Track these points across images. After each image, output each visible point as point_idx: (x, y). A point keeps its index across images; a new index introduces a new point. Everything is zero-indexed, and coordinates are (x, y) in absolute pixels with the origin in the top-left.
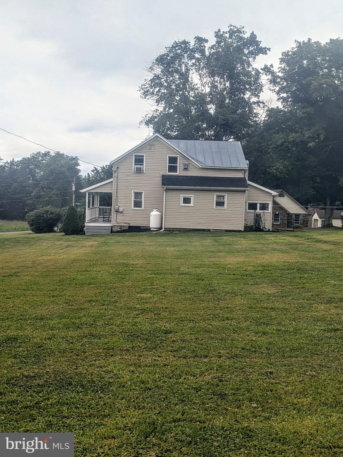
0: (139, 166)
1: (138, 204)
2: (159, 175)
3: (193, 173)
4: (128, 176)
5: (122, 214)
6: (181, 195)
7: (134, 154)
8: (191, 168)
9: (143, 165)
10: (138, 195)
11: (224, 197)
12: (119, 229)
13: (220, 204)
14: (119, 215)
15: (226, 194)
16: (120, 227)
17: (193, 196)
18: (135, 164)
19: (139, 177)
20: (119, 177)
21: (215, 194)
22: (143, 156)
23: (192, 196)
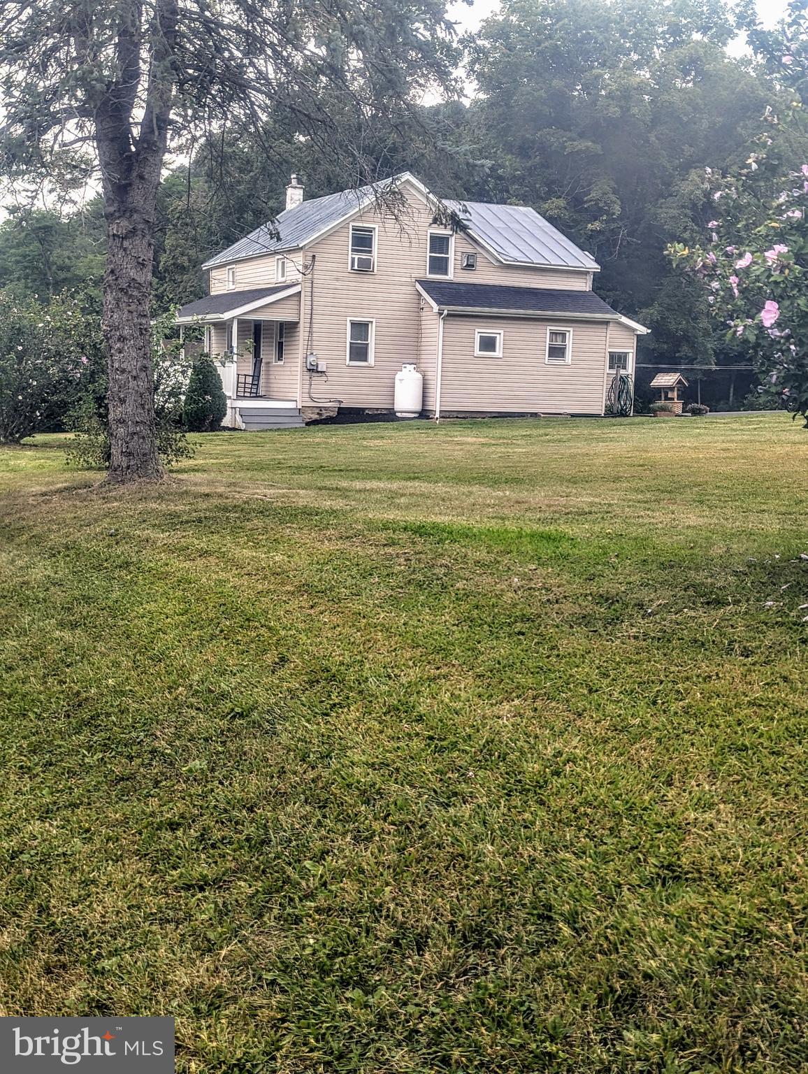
0: (364, 256)
1: (359, 353)
2: (409, 280)
3: (485, 276)
4: (337, 280)
5: (325, 379)
6: (477, 330)
7: (351, 224)
8: (480, 263)
9: (370, 252)
10: (360, 329)
11: (564, 335)
12: (315, 417)
13: (557, 352)
14: (317, 380)
15: (571, 329)
16: (317, 411)
17: (501, 332)
18: (353, 250)
19: (365, 283)
20: (315, 281)
21: (549, 328)
22: (370, 230)
23: (499, 333)
